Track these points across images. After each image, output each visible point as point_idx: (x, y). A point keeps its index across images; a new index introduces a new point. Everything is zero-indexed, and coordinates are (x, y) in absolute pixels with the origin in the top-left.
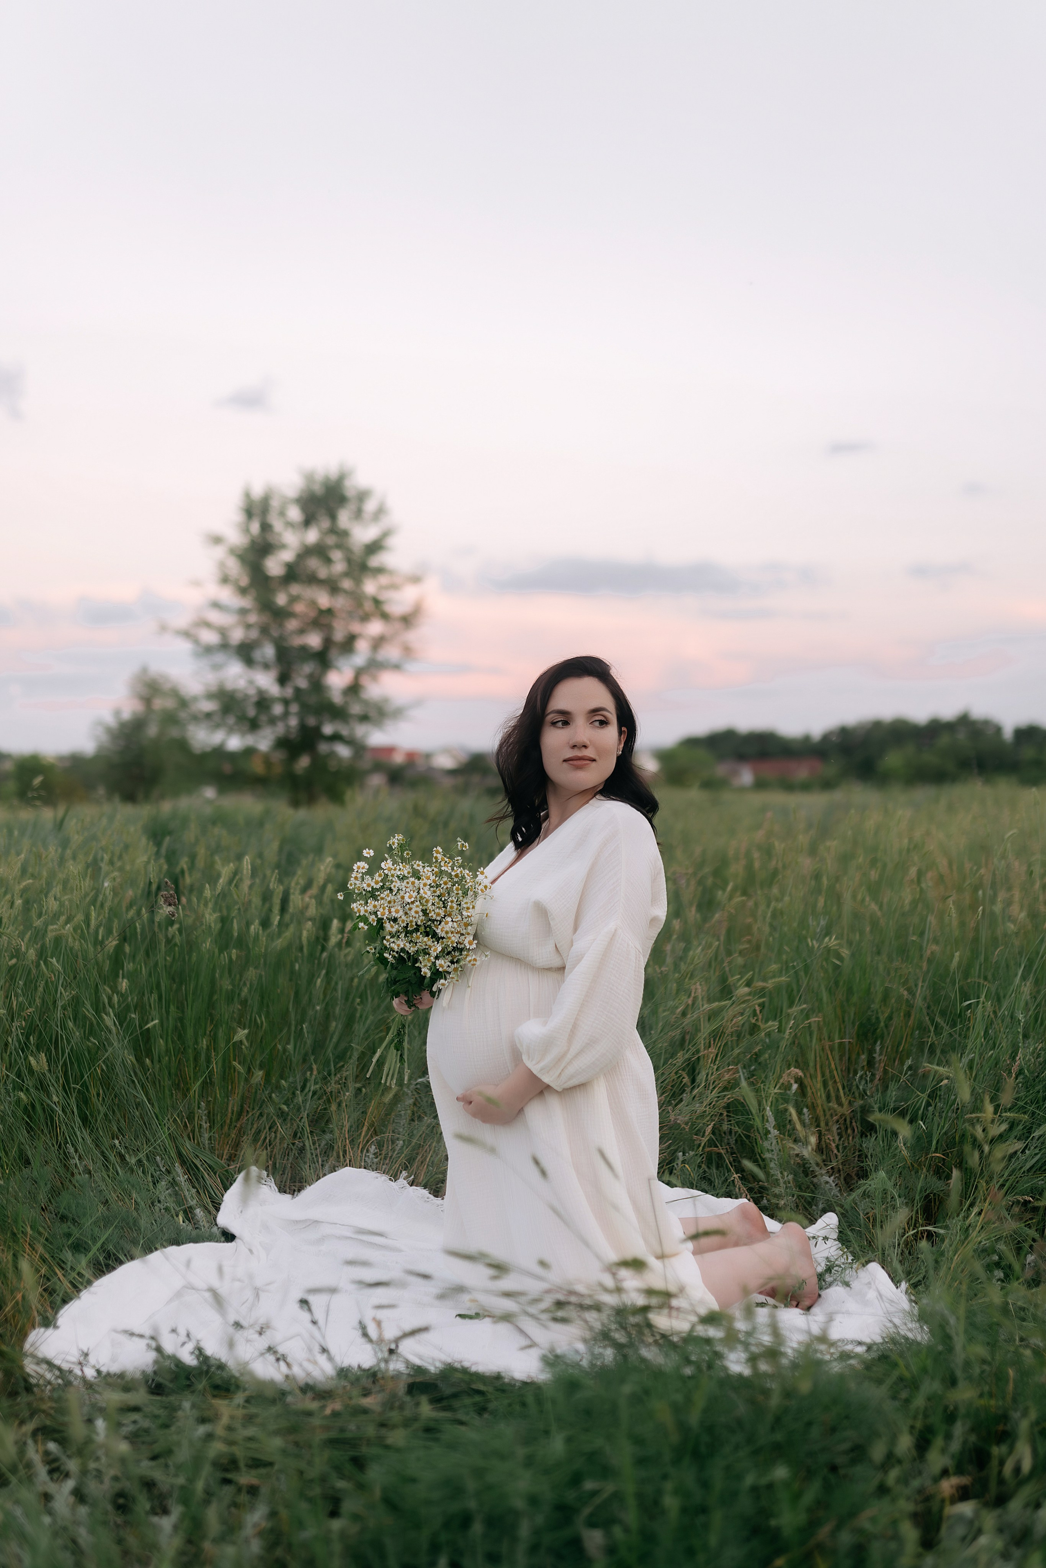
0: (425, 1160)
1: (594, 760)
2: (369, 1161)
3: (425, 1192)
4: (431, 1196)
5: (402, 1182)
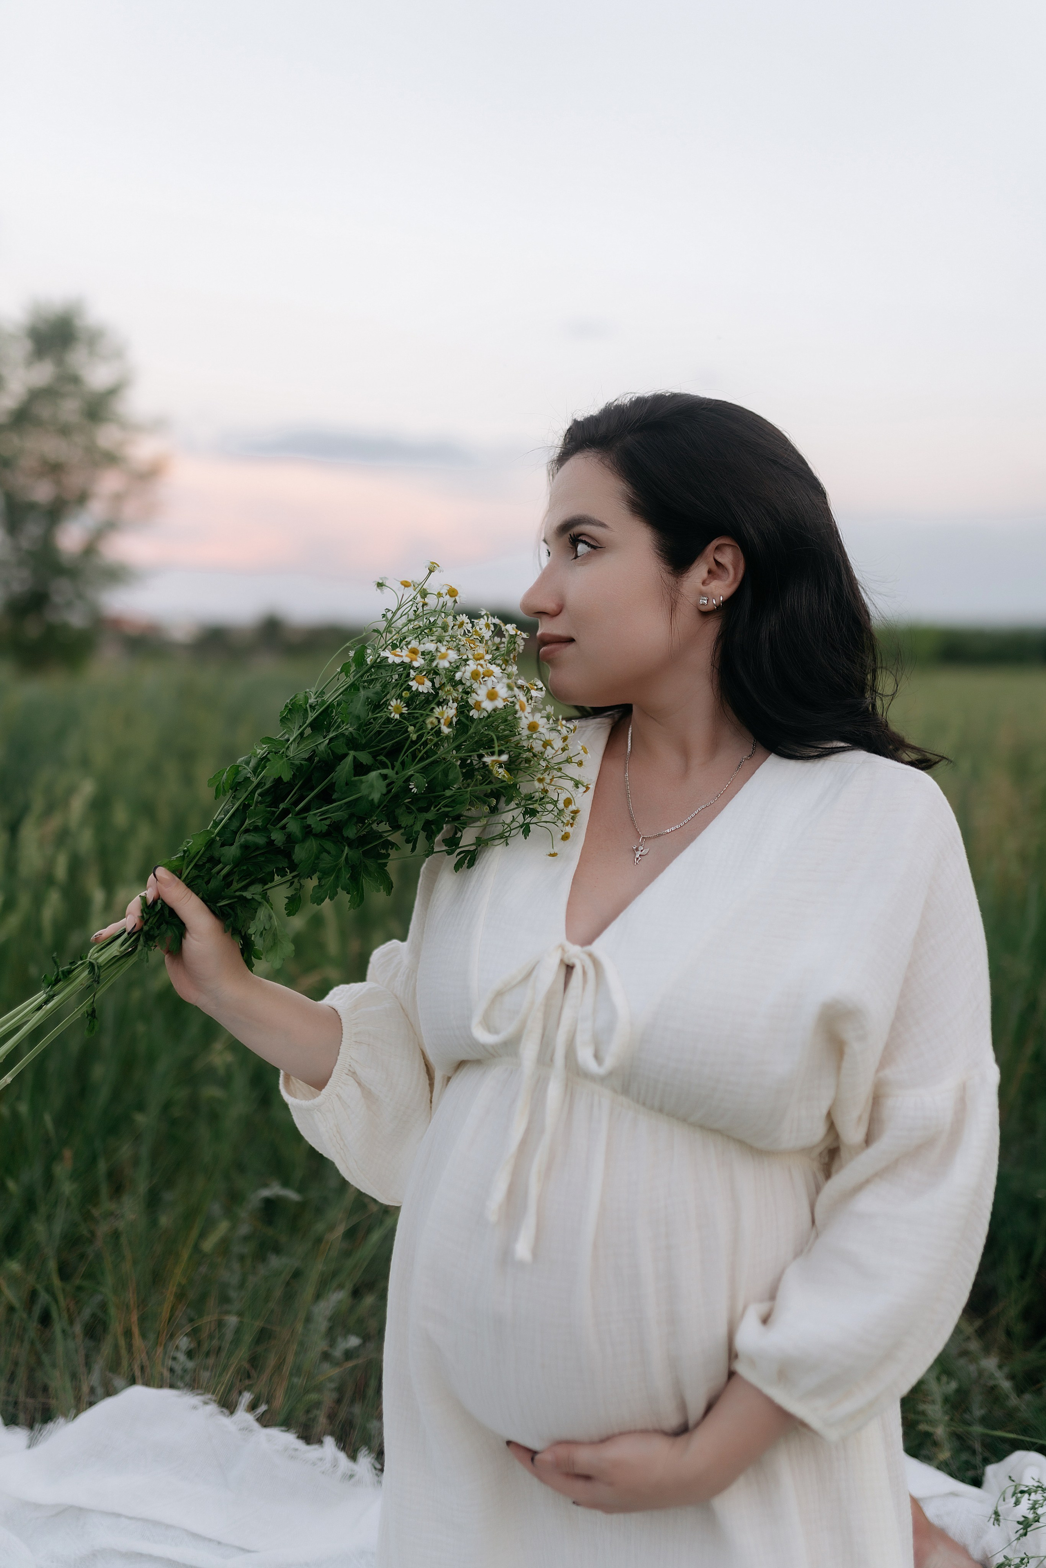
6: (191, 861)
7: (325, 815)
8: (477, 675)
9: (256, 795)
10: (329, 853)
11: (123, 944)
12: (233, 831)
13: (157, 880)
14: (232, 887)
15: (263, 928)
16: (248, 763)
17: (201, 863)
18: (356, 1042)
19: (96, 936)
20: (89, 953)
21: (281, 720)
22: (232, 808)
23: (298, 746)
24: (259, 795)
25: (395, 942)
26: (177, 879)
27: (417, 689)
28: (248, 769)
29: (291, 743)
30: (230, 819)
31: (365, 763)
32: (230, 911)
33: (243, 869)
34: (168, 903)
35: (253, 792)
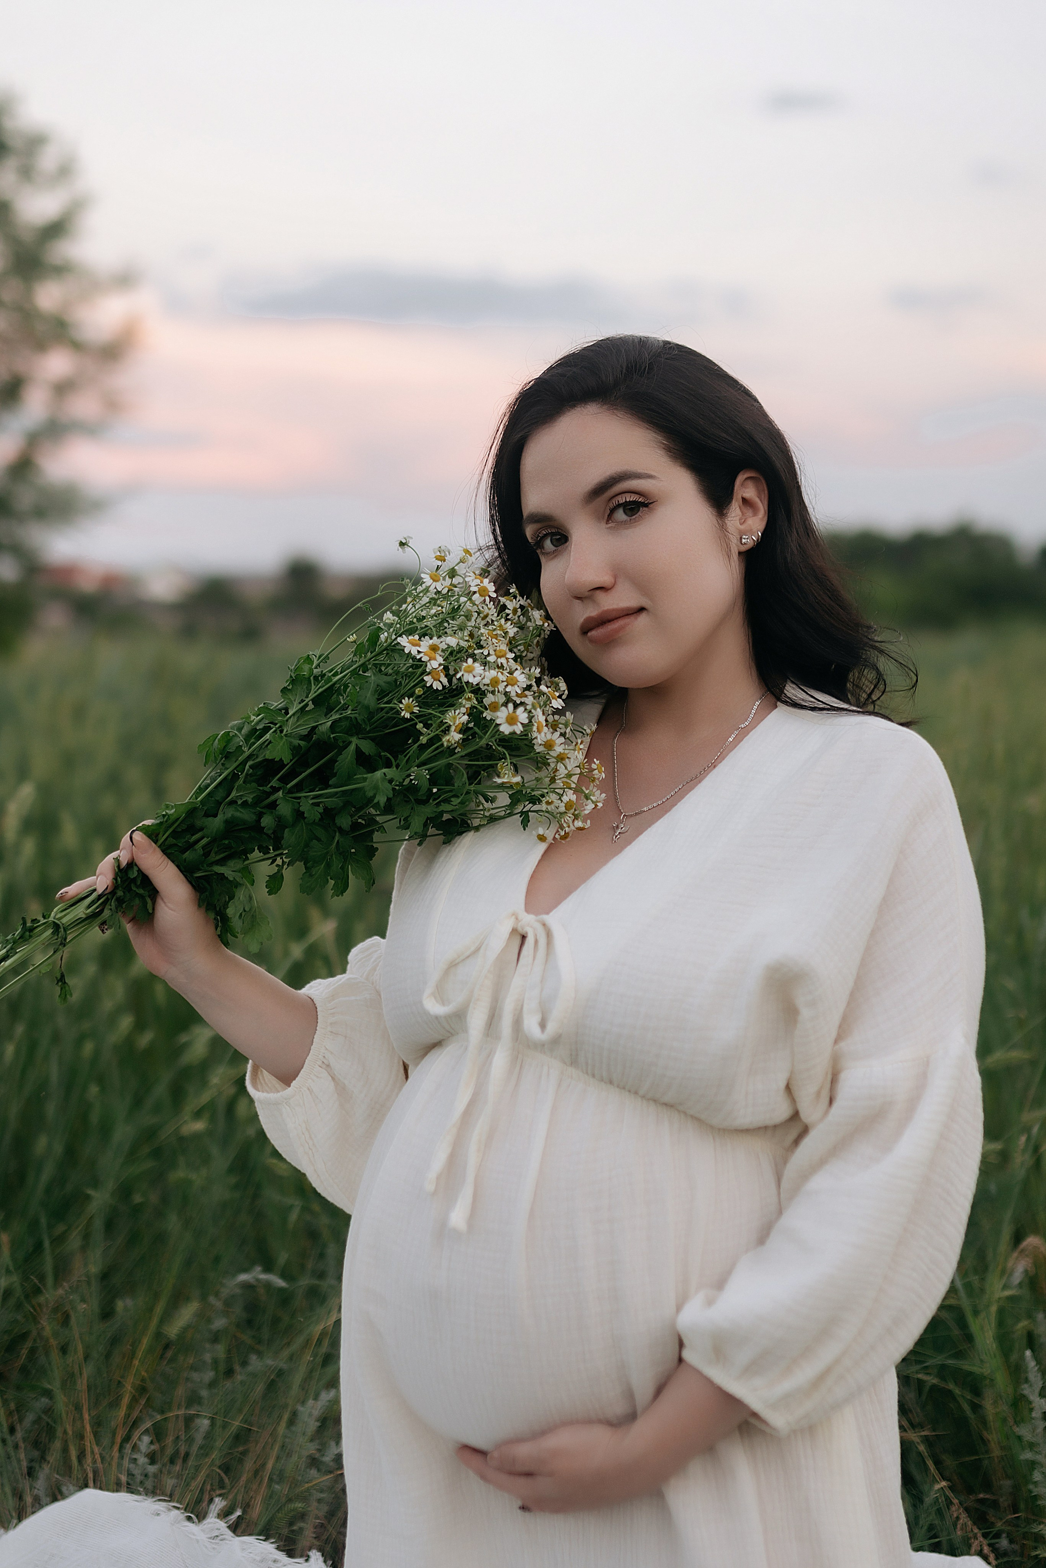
0: (264, 1465)
1: (641, 610)
2: (137, 1472)
3: (268, 1549)
4: (281, 1556)
5: (214, 1524)
6: (170, 827)
7: (319, 799)
8: (496, 682)
9: (247, 767)
10: (319, 840)
11: (89, 907)
12: (218, 801)
13: (133, 844)
14: (209, 857)
15: (242, 909)
16: (240, 729)
17: (179, 830)
18: (332, 1032)
19: (62, 894)
20: (52, 911)
21: (282, 691)
22: (220, 776)
23: (297, 721)
24: (250, 767)
25: (376, 938)
26: (153, 844)
27: (432, 685)
28: (240, 736)
29: (290, 717)
30: (216, 787)
31: (367, 754)
32: (207, 885)
33: (225, 844)
34: (143, 871)
35: (244, 763)
